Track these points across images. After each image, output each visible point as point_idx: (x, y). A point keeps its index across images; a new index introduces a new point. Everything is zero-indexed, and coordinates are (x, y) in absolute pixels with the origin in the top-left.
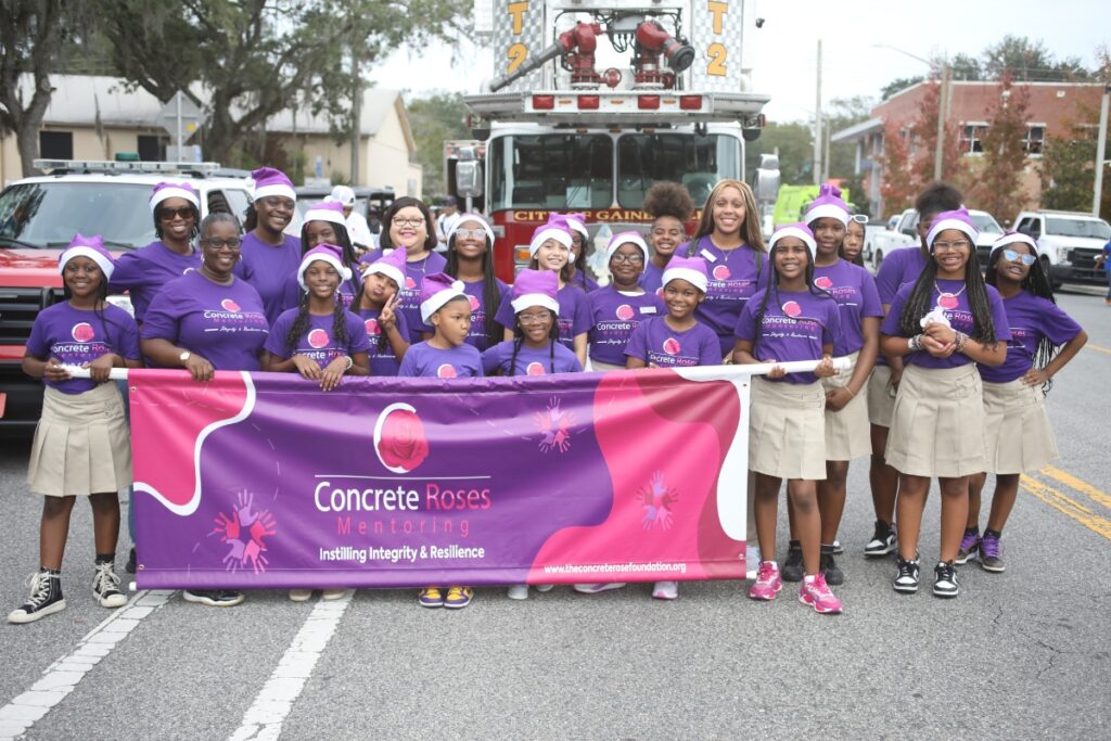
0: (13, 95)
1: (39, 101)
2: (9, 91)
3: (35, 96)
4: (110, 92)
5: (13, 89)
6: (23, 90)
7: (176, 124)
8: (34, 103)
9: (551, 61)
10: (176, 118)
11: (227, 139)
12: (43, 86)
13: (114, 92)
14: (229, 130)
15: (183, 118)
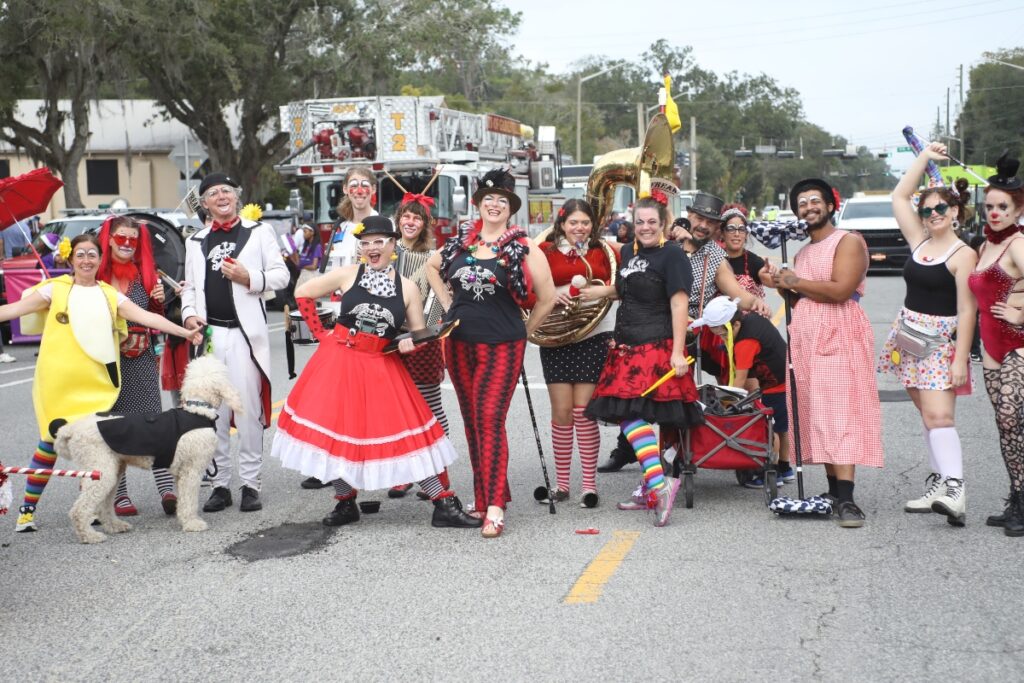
0: (57, 141)
1: (78, 144)
2: (54, 138)
3: (75, 141)
4: (145, 125)
5: (57, 136)
6: (66, 136)
7: (185, 162)
8: (74, 147)
9: (311, 148)
10: (184, 157)
11: (256, 162)
12: (81, 133)
13: (148, 126)
14: (257, 153)
15: (190, 157)
